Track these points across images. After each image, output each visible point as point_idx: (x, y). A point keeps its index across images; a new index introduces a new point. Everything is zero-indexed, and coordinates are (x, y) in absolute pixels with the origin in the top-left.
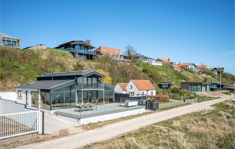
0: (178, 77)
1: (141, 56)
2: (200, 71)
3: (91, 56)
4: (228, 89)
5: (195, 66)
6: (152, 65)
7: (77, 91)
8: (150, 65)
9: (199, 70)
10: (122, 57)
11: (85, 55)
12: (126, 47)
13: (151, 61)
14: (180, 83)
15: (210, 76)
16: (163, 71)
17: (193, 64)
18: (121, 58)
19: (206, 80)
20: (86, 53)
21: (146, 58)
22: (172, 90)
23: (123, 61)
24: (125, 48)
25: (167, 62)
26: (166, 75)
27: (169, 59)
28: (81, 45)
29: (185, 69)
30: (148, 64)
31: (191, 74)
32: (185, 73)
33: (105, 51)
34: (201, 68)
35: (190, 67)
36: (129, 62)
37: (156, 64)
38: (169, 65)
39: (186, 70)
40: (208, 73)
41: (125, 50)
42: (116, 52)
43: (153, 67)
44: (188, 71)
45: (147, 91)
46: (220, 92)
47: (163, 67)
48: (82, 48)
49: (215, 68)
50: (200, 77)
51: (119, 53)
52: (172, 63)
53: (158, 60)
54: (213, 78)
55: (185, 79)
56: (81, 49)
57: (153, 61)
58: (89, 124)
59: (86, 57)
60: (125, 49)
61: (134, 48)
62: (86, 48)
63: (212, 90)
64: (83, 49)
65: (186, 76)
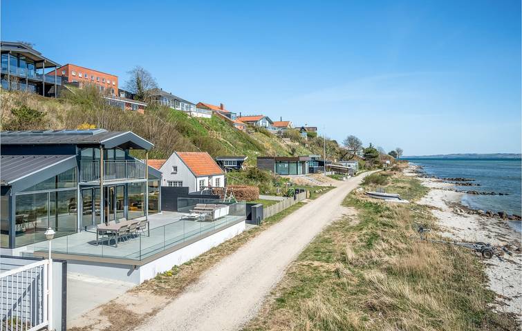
0: (245, 144)
1: (167, 96)
2: (279, 132)
3: (49, 86)
4: (333, 169)
5: (271, 122)
6: (191, 116)
7: (81, 186)
8: (189, 117)
9: (277, 130)
10: (123, 95)
11: (31, 82)
12: (131, 70)
13: (187, 107)
14: (256, 158)
15: (297, 144)
16: (216, 130)
17: (267, 118)
18: (120, 95)
19: (294, 151)
20: (35, 78)
21: (177, 101)
22: (247, 173)
23: (128, 105)
24: (130, 72)
25: (218, 110)
26: (222, 139)
27: (222, 105)
28: (18, 55)
29: (254, 127)
30: (183, 114)
31: (266, 138)
32: (255, 137)
33: (80, 75)
34: (279, 127)
35: (261, 123)
36: (141, 107)
37: (200, 115)
38: (224, 119)
39: (256, 131)
40: (295, 138)
41: (128, 78)
42: (108, 82)
43: (195, 120)
44: (260, 132)
45: (210, 177)
46: (323, 174)
47: (214, 121)
48: (23, 63)
49: (303, 128)
50: (283, 145)
51: (114, 84)
52: (229, 115)
53: (201, 106)
54: (302, 147)
55: (260, 150)
56: (19, 66)
57: (193, 109)
58: (158, 278)
59: (33, 88)
60: (130, 76)
61: (153, 77)
62: (32, 66)
63: (312, 171)
64: (23, 67)
65: (260, 142)
